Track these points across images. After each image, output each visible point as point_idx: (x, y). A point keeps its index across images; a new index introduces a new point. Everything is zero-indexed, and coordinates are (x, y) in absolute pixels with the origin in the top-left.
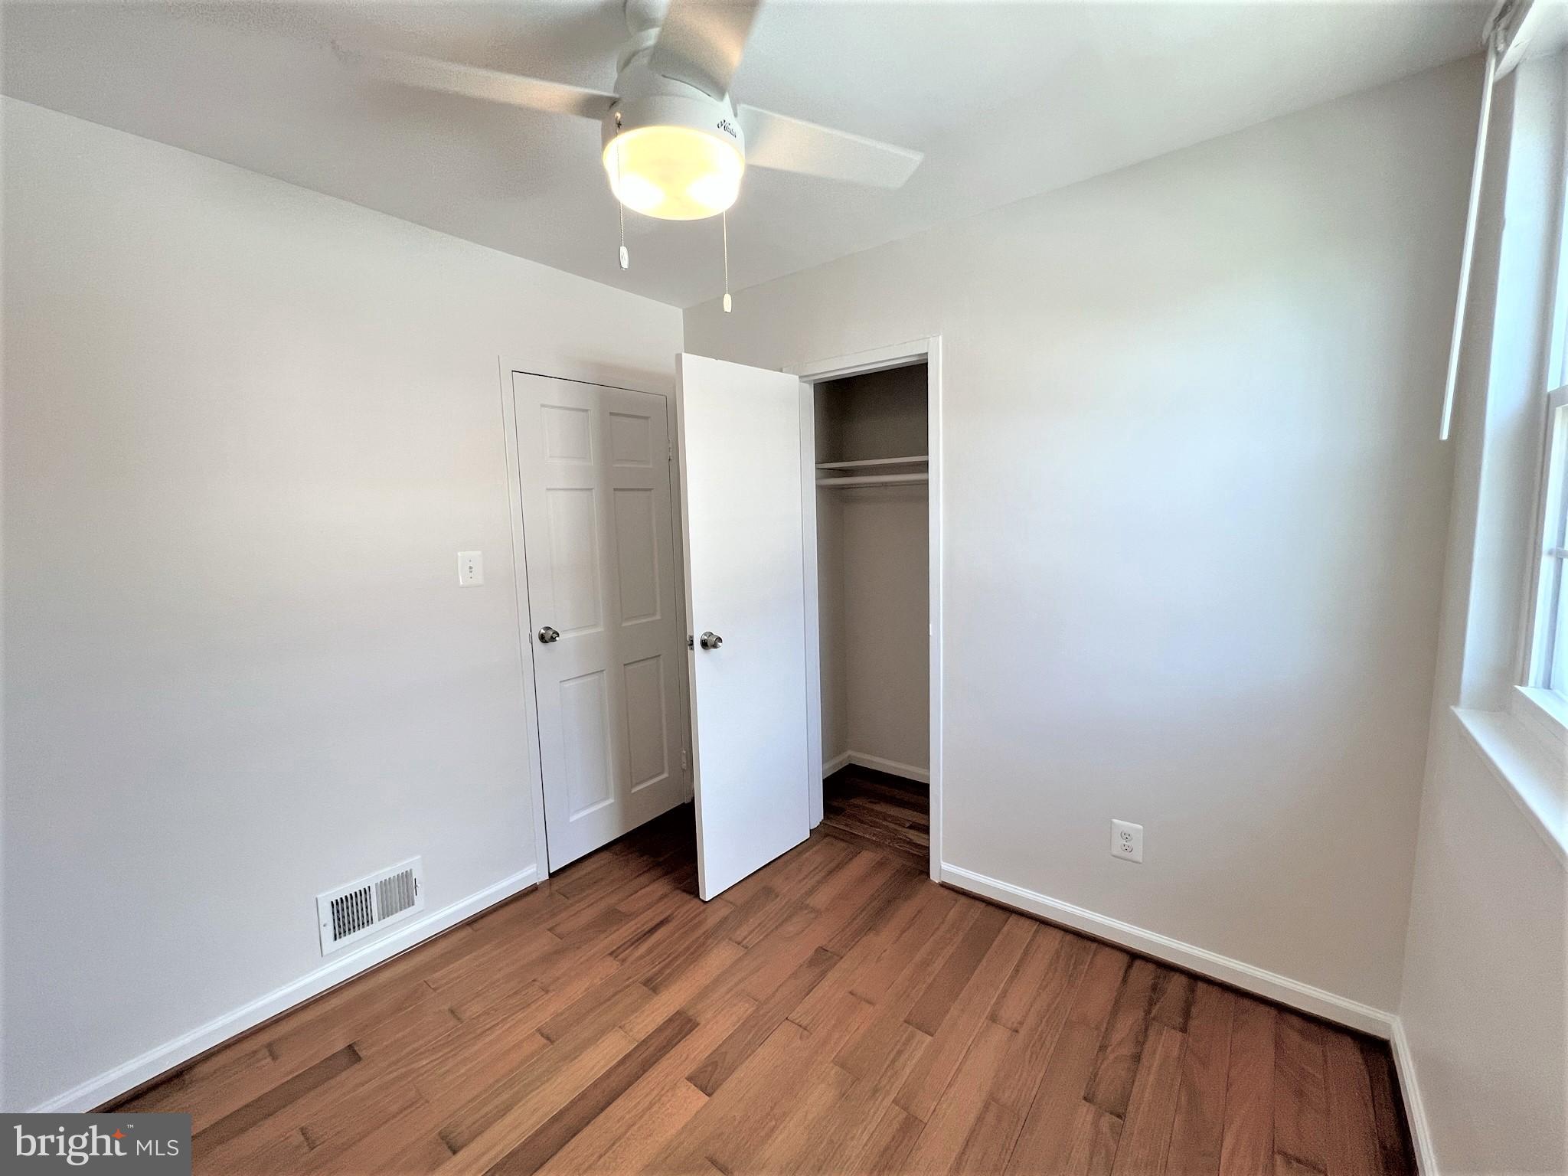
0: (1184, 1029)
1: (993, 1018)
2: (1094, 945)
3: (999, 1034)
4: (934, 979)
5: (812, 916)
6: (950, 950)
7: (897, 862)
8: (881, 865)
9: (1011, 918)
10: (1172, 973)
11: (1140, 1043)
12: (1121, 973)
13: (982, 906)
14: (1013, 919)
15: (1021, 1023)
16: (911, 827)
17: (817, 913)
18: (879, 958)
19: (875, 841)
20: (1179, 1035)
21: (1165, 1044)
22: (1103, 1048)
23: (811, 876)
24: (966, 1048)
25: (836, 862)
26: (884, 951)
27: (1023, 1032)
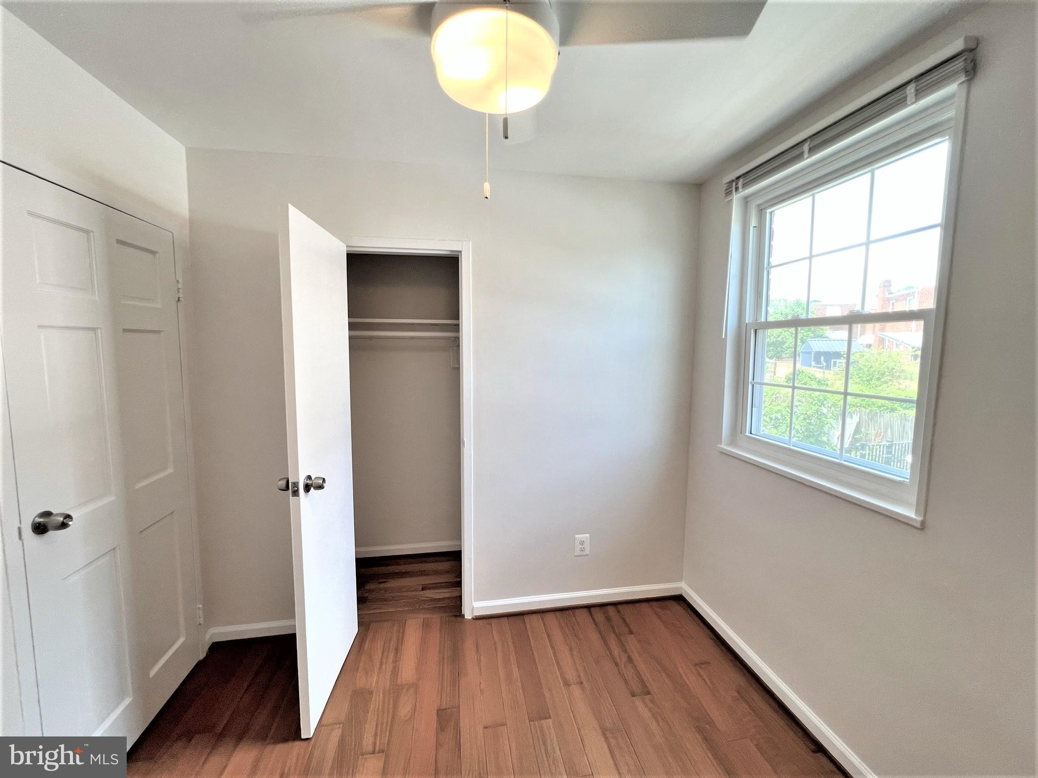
0: (631, 633)
1: (567, 684)
2: (571, 612)
3: (576, 691)
4: (521, 681)
5: (412, 690)
6: (513, 657)
7: (436, 618)
8: (426, 625)
9: (525, 619)
10: (607, 607)
11: (625, 651)
12: (591, 619)
13: (505, 619)
14: (526, 618)
15: (579, 676)
16: (423, 589)
17: (415, 686)
18: (481, 690)
19: (408, 610)
20: (632, 635)
21: (632, 643)
22: (616, 664)
23: (384, 660)
24: (570, 711)
25: (395, 639)
26: (480, 684)
27: (583, 679)
